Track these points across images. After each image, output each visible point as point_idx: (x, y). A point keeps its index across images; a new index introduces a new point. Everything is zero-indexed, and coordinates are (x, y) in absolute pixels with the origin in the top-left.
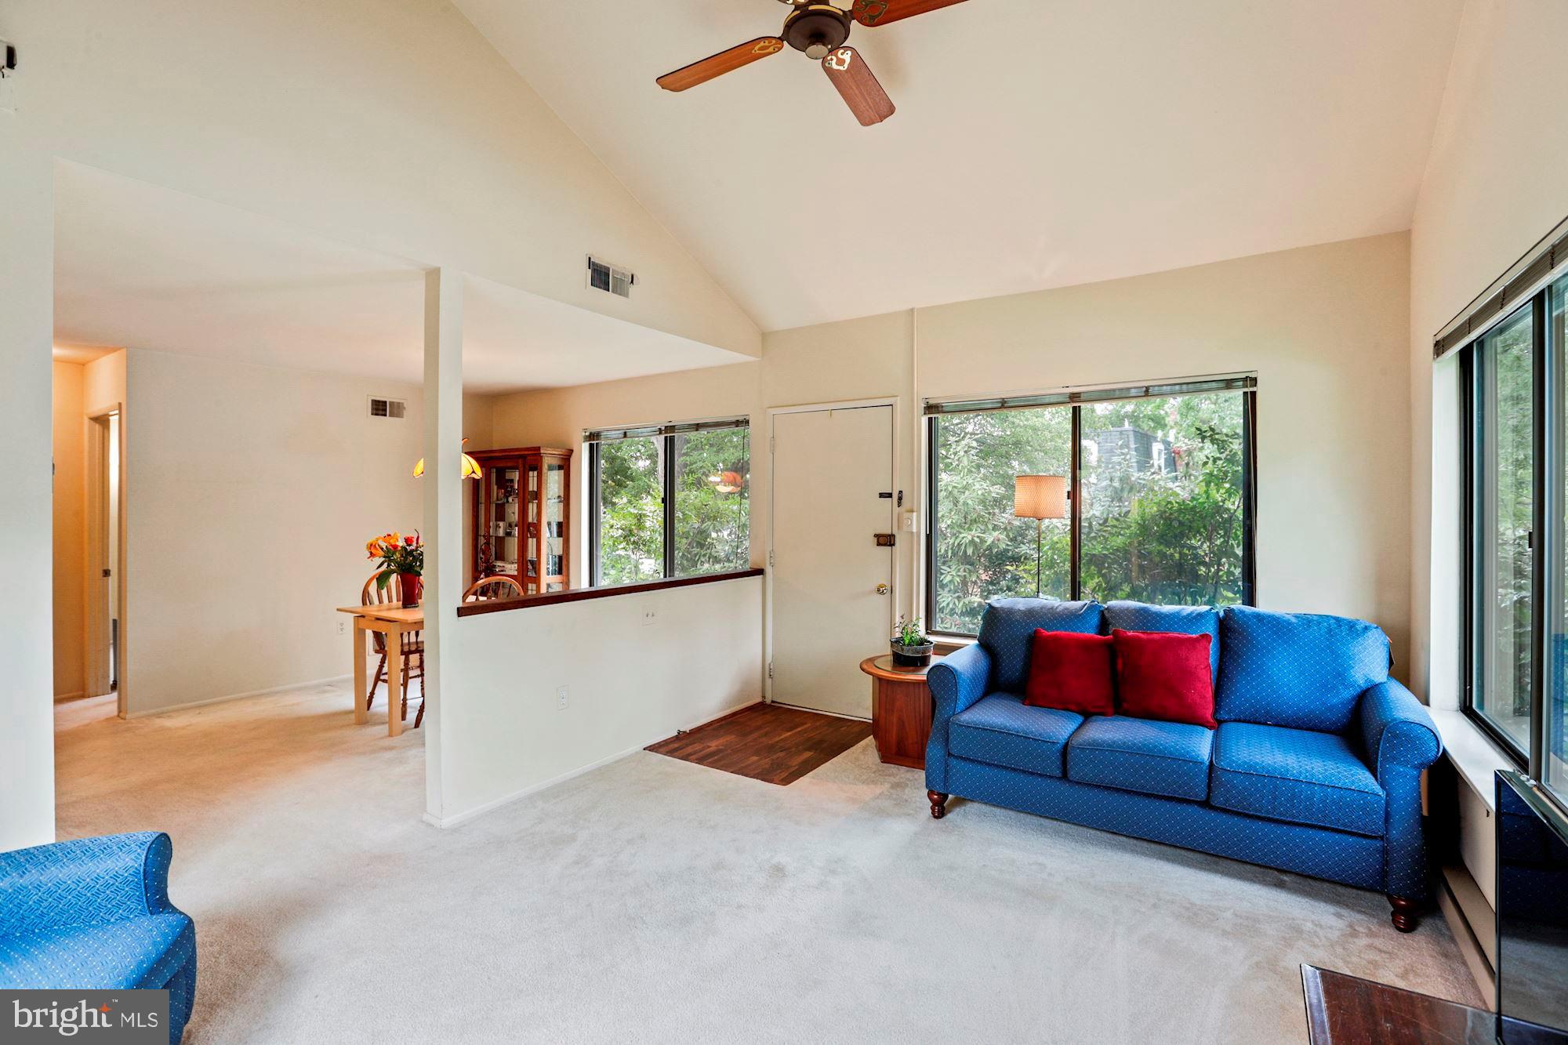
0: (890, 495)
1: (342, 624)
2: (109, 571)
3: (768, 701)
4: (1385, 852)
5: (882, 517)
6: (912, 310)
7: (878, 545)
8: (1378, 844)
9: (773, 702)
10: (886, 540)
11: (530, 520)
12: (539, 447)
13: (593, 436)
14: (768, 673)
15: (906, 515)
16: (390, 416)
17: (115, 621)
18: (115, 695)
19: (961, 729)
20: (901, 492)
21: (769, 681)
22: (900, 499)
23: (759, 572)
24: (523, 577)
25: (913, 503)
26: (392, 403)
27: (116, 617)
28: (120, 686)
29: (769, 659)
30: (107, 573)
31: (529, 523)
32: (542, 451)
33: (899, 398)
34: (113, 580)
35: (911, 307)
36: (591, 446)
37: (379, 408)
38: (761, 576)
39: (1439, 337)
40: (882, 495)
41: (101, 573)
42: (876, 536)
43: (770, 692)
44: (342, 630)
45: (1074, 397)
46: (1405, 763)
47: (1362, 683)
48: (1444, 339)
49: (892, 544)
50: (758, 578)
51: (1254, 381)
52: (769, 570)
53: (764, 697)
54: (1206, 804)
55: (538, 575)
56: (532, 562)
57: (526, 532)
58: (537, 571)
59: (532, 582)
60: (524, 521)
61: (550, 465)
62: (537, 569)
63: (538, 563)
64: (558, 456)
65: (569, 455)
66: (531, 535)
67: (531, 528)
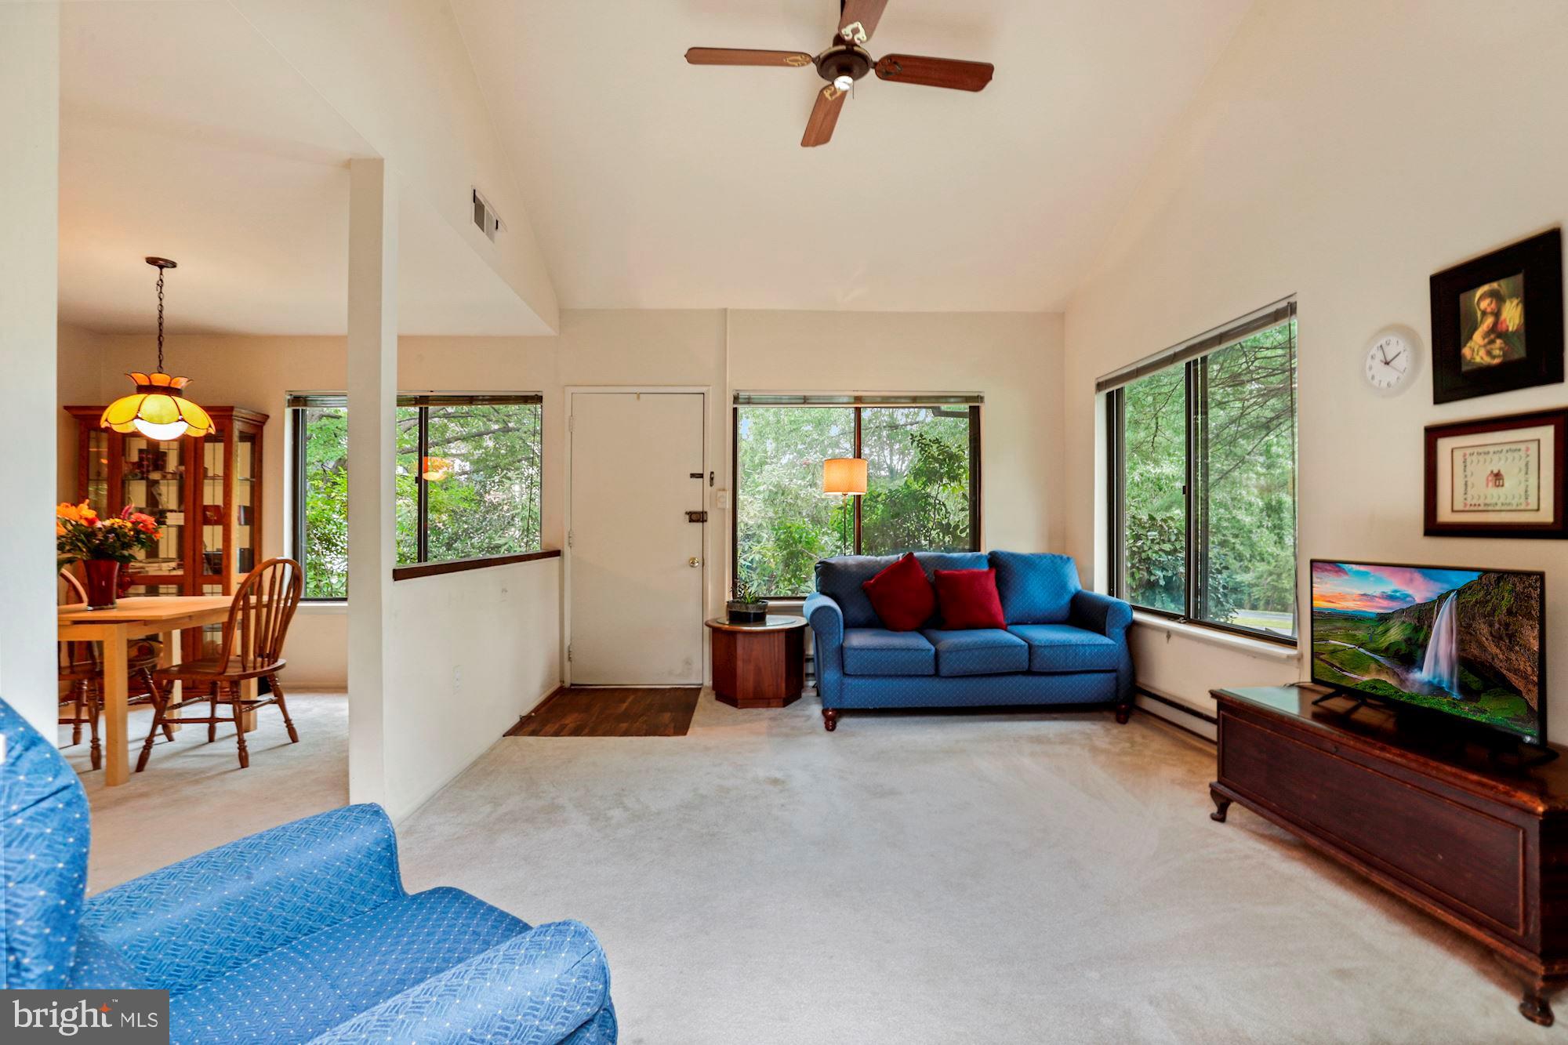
0: (701, 476)
3: (567, 684)
4: (1117, 679)
5: (694, 496)
6: (725, 310)
7: (690, 521)
8: (1114, 675)
9: (572, 685)
10: (697, 517)
11: (208, 500)
12: (231, 409)
13: (298, 402)
14: (566, 655)
15: (720, 494)
19: (857, 652)
20: (712, 473)
21: (567, 664)
22: (712, 479)
23: (556, 553)
24: (194, 577)
25: (725, 483)
29: (567, 642)
31: (206, 508)
32: (234, 413)
33: (711, 388)
35: (724, 307)
36: (296, 413)
38: (558, 557)
39: (1101, 380)
40: (693, 476)
42: (687, 513)
43: (569, 676)
45: (858, 399)
46: (1118, 627)
47: (1073, 590)
48: (1102, 382)
49: (704, 521)
50: (555, 560)
51: (980, 399)
52: (567, 551)
53: (562, 681)
54: (1029, 672)
55: (224, 573)
56: (209, 558)
57: (199, 518)
58: (221, 568)
59: (212, 583)
60: (198, 503)
61: (241, 432)
62: (221, 564)
63: (225, 557)
64: (251, 422)
65: (264, 423)
66: (207, 521)
67: (208, 513)
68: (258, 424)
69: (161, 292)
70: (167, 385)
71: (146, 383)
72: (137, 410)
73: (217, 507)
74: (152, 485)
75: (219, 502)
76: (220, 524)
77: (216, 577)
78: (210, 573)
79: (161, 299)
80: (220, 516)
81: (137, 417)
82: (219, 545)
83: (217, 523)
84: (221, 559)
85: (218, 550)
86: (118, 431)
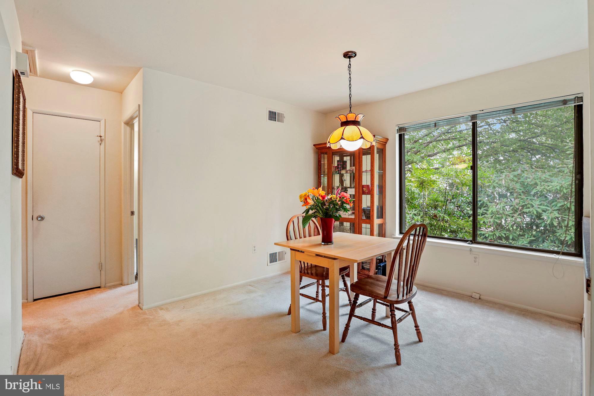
1: (254, 247)
2: (134, 212)
11: (364, 183)
13: (402, 130)
16: (278, 121)
17: (137, 240)
18: (137, 283)
26: (278, 113)
27: (137, 238)
28: (139, 279)
30: (132, 213)
34: (136, 216)
36: (400, 136)
37: (273, 116)
41: (130, 213)
44: (255, 250)
55: (371, 219)
56: (364, 210)
57: (361, 191)
58: (370, 216)
59: (366, 223)
60: (360, 184)
61: (377, 148)
62: (370, 214)
63: (371, 211)
64: (381, 142)
65: (386, 143)
66: (364, 193)
67: (364, 189)
68: (383, 143)
69: (350, 71)
70: (354, 120)
71: (345, 120)
72: (342, 135)
73: (368, 186)
74: (341, 176)
75: (369, 183)
76: (369, 194)
77: (368, 221)
78: (365, 218)
79: (350, 74)
80: (369, 191)
81: (342, 138)
82: (369, 204)
83: (368, 194)
84: (370, 212)
85: (368, 207)
86: (333, 149)
